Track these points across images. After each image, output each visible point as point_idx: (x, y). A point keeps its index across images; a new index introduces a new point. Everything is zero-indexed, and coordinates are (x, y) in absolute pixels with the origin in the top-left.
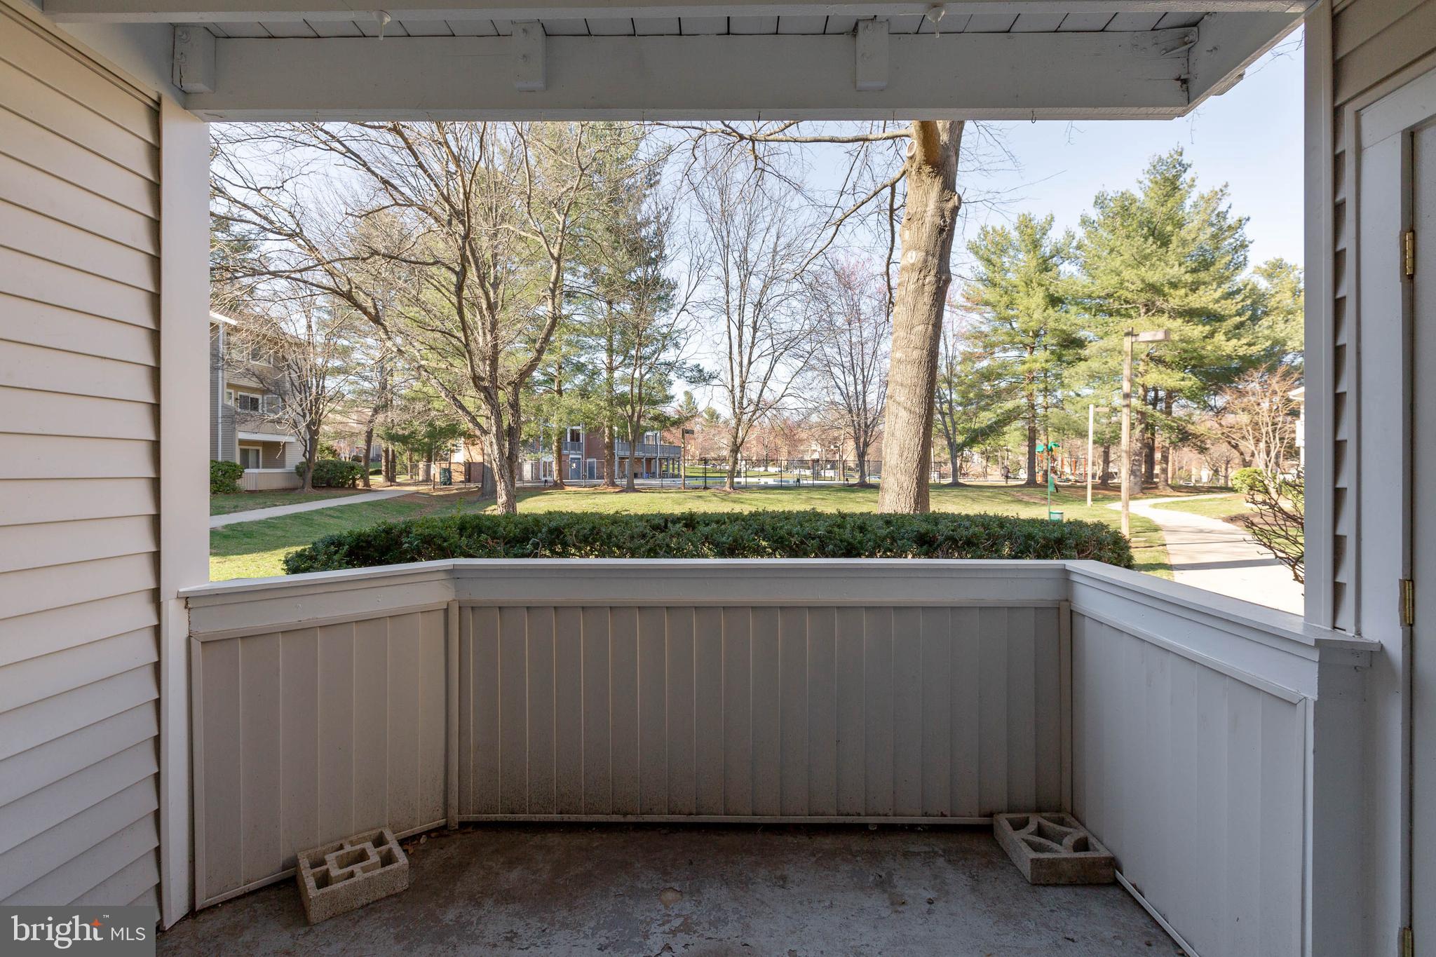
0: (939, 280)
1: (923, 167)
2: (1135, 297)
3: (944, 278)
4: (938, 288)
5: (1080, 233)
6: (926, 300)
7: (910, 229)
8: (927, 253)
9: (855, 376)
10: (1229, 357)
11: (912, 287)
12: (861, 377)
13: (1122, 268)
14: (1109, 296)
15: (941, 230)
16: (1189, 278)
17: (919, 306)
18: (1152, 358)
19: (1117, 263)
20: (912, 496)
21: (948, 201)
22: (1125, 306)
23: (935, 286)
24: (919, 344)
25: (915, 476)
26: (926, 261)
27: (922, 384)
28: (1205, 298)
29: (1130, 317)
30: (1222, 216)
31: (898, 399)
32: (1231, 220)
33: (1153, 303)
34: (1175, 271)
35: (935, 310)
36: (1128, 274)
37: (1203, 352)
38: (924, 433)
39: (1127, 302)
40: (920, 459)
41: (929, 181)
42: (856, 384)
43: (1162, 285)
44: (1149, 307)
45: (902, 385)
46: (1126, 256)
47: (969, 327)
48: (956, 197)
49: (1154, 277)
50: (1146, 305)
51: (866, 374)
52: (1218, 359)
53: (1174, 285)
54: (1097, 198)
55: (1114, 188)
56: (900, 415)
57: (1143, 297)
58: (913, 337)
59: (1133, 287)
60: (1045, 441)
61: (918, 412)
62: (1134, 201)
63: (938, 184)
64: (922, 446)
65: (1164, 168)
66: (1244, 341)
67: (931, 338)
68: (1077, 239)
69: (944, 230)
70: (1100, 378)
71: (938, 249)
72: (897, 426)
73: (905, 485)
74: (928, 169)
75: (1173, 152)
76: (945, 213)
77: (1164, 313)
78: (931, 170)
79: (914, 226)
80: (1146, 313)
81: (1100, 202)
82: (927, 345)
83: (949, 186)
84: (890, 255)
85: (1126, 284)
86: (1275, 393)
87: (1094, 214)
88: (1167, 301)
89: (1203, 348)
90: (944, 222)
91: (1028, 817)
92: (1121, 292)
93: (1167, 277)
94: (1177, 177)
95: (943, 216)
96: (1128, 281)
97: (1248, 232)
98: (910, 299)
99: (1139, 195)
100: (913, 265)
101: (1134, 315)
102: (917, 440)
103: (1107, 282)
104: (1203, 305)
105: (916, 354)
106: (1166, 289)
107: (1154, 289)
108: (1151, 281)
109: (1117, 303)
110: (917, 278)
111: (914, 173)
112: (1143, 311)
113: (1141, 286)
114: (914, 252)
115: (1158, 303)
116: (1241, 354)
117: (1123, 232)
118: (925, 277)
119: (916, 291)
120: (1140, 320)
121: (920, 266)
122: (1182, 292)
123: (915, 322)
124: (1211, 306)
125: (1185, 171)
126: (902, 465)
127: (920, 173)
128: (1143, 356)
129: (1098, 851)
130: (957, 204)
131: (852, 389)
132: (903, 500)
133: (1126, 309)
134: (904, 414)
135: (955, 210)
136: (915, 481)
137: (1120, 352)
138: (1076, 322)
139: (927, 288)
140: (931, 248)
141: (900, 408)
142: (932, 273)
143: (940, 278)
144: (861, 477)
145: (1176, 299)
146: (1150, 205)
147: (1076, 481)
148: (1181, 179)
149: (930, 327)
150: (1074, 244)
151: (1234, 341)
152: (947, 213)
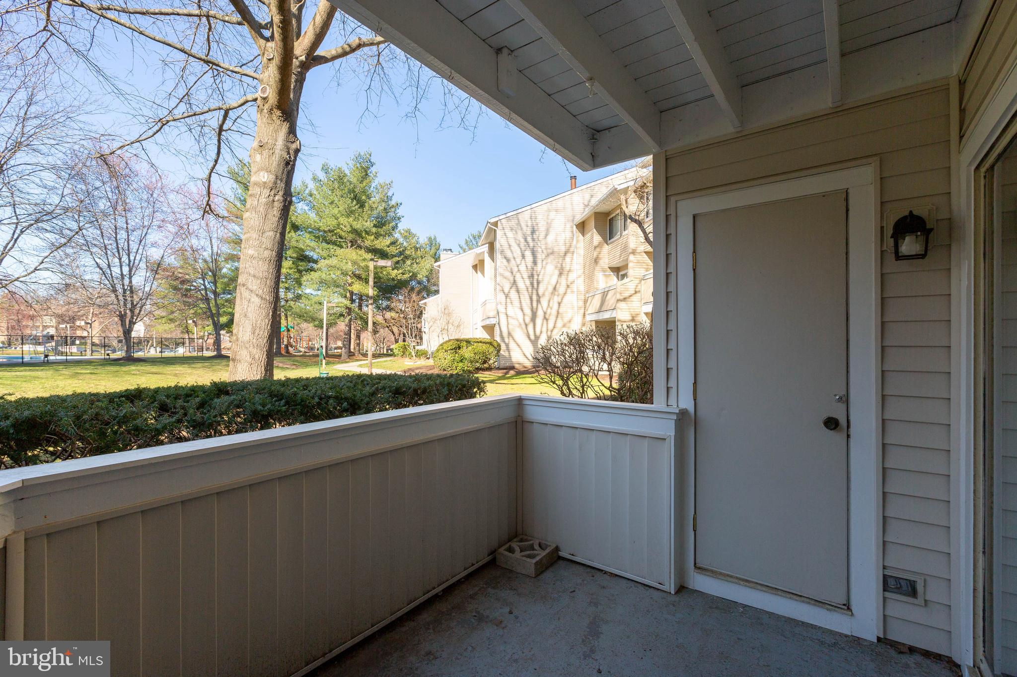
0: (285, 200)
1: (274, 109)
2: (346, 236)
3: (288, 199)
4: (284, 206)
5: (311, 185)
6: (275, 213)
7: (261, 154)
8: (277, 177)
9: (120, 259)
10: (393, 279)
11: (263, 200)
12: (127, 261)
13: (339, 215)
14: (330, 231)
15: (287, 163)
16: (374, 230)
17: (270, 216)
18: (355, 275)
19: (336, 211)
20: (263, 365)
21: (293, 142)
22: (339, 240)
23: (283, 204)
24: (270, 246)
25: (265, 349)
26: (275, 183)
27: (271, 277)
28: (383, 243)
29: (341, 247)
30: (389, 198)
31: (250, 287)
32: (393, 203)
33: (356, 242)
34: (369, 225)
35: (281, 222)
36: (342, 220)
37: (381, 275)
38: (272, 315)
39: (341, 237)
40: (269, 336)
41: (278, 122)
42: (121, 266)
43: (361, 231)
44: (353, 243)
45: (254, 276)
46: (341, 208)
47: (230, 234)
48: (298, 141)
49: (358, 225)
50: (351, 242)
51: (132, 258)
52: (388, 280)
53: (367, 233)
54: (324, 165)
55: (333, 164)
56: (252, 300)
57: (351, 237)
58: (264, 240)
59: (345, 229)
60: (286, 324)
61: (268, 299)
62: (345, 175)
63: (285, 127)
64: (271, 326)
65: (361, 160)
66: (400, 271)
67: (279, 243)
68: (309, 189)
69: (289, 164)
70: (326, 284)
71: (284, 176)
72: (249, 309)
73: (257, 356)
74: (279, 113)
75: (366, 153)
76: (290, 151)
77: (361, 248)
78: (281, 114)
79: (266, 153)
80: (351, 247)
81: (325, 169)
82: (276, 248)
83: (292, 131)
84: (215, 166)
85: (341, 226)
86: (414, 301)
87: (322, 176)
88: (364, 241)
89: (381, 273)
90: (290, 157)
91: (510, 545)
92: (338, 230)
93: (364, 227)
94: (368, 168)
95: (289, 153)
96: (342, 224)
97: (400, 212)
98: (261, 209)
99: (347, 172)
100: (265, 183)
101: (344, 246)
102: (267, 321)
103: (327, 223)
104: (382, 247)
105: (267, 254)
106: (363, 234)
107: (355, 231)
108: (356, 227)
109: (334, 237)
110: (268, 194)
111: (265, 111)
112: (349, 245)
113: (350, 229)
114: (266, 174)
115: (359, 242)
116: (399, 278)
117: (339, 193)
118: (275, 195)
119: (267, 204)
120: (347, 250)
121: (271, 185)
122: (373, 237)
123: (266, 228)
124: (385, 248)
125: (372, 166)
126: (254, 340)
127: (271, 113)
128: (350, 273)
129: (550, 546)
130: (299, 147)
131: (116, 271)
132: (255, 368)
133: (340, 242)
134: (256, 300)
135: (297, 151)
136: (265, 353)
137: (338, 269)
138: (310, 244)
139: (276, 204)
140: (279, 174)
141: (253, 295)
142: (281, 193)
143: (286, 199)
144: (127, 351)
145: (369, 241)
146: (354, 180)
147: (305, 352)
148: (370, 170)
149: (278, 235)
150: (307, 192)
151: (396, 271)
152: (292, 152)
